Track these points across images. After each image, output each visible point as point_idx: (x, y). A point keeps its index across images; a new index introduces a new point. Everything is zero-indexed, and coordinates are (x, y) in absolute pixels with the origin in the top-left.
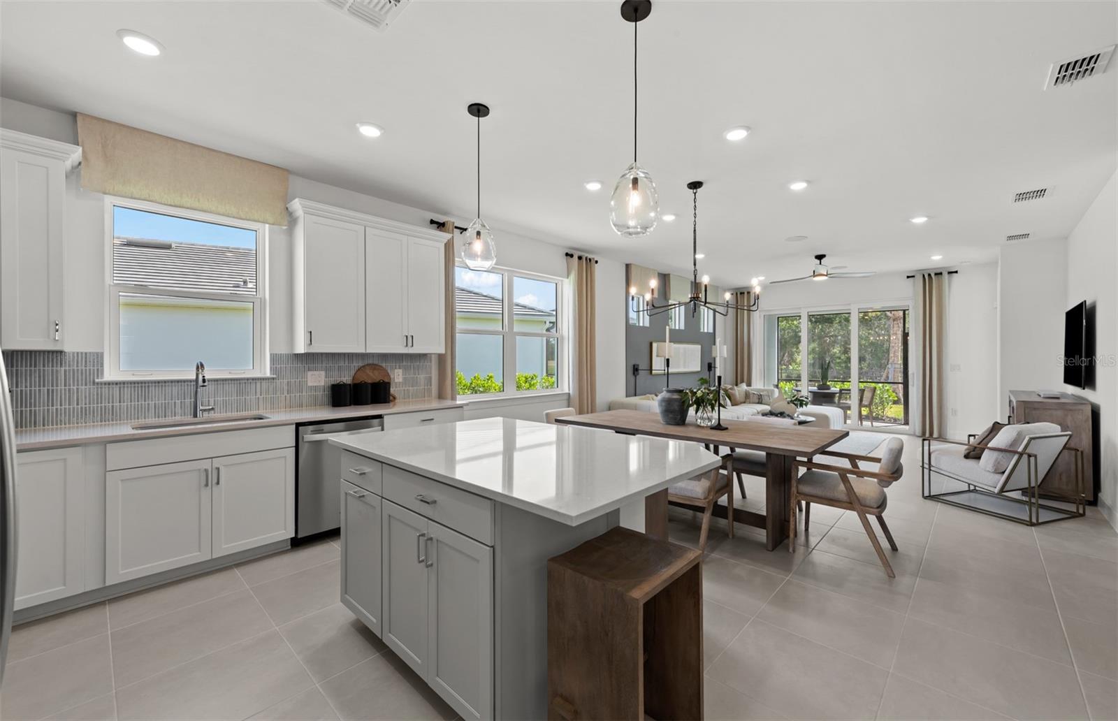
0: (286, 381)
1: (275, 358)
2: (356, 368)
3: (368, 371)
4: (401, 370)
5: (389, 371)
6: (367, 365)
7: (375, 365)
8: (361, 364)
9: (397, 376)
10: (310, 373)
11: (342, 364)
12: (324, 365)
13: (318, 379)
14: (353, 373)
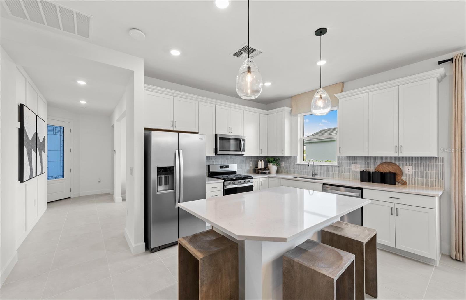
0: (343, 168)
1: (339, 158)
2: (378, 164)
3: (385, 166)
4: (411, 167)
5: (401, 167)
6: (385, 163)
7: (391, 163)
8: (381, 162)
9: (408, 170)
10: (353, 165)
11: (369, 161)
12: (360, 161)
13: (357, 168)
14: (376, 166)
